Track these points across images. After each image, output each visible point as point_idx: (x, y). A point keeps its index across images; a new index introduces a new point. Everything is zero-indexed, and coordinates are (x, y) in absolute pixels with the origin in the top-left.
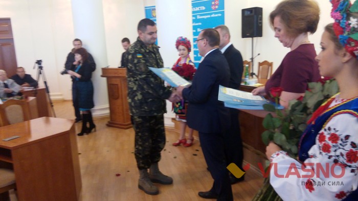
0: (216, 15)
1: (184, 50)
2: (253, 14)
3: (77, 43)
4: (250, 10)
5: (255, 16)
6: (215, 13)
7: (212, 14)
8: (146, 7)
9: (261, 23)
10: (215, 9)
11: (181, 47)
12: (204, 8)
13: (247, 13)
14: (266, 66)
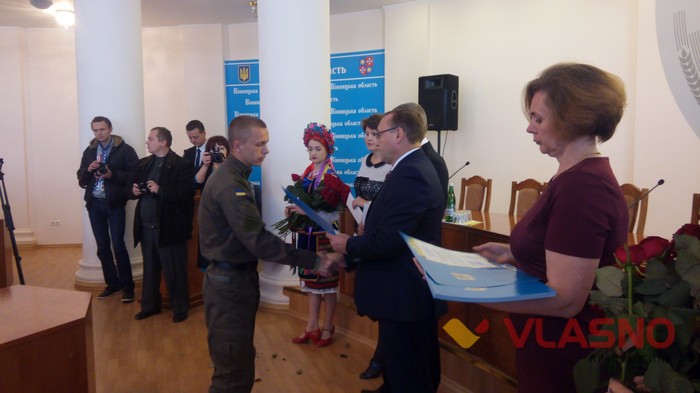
0: (368, 86)
1: (318, 149)
2: (442, 86)
3: (99, 125)
4: (436, 79)
5: (446, 91)
6: (366, 82)
7: (359, 82)
8: (226, 62)
9: (456, 105)
10: (367, 74)
11: (313, 143)
12: (344, 71)
13: (429, 85)
14: (477, 187)
